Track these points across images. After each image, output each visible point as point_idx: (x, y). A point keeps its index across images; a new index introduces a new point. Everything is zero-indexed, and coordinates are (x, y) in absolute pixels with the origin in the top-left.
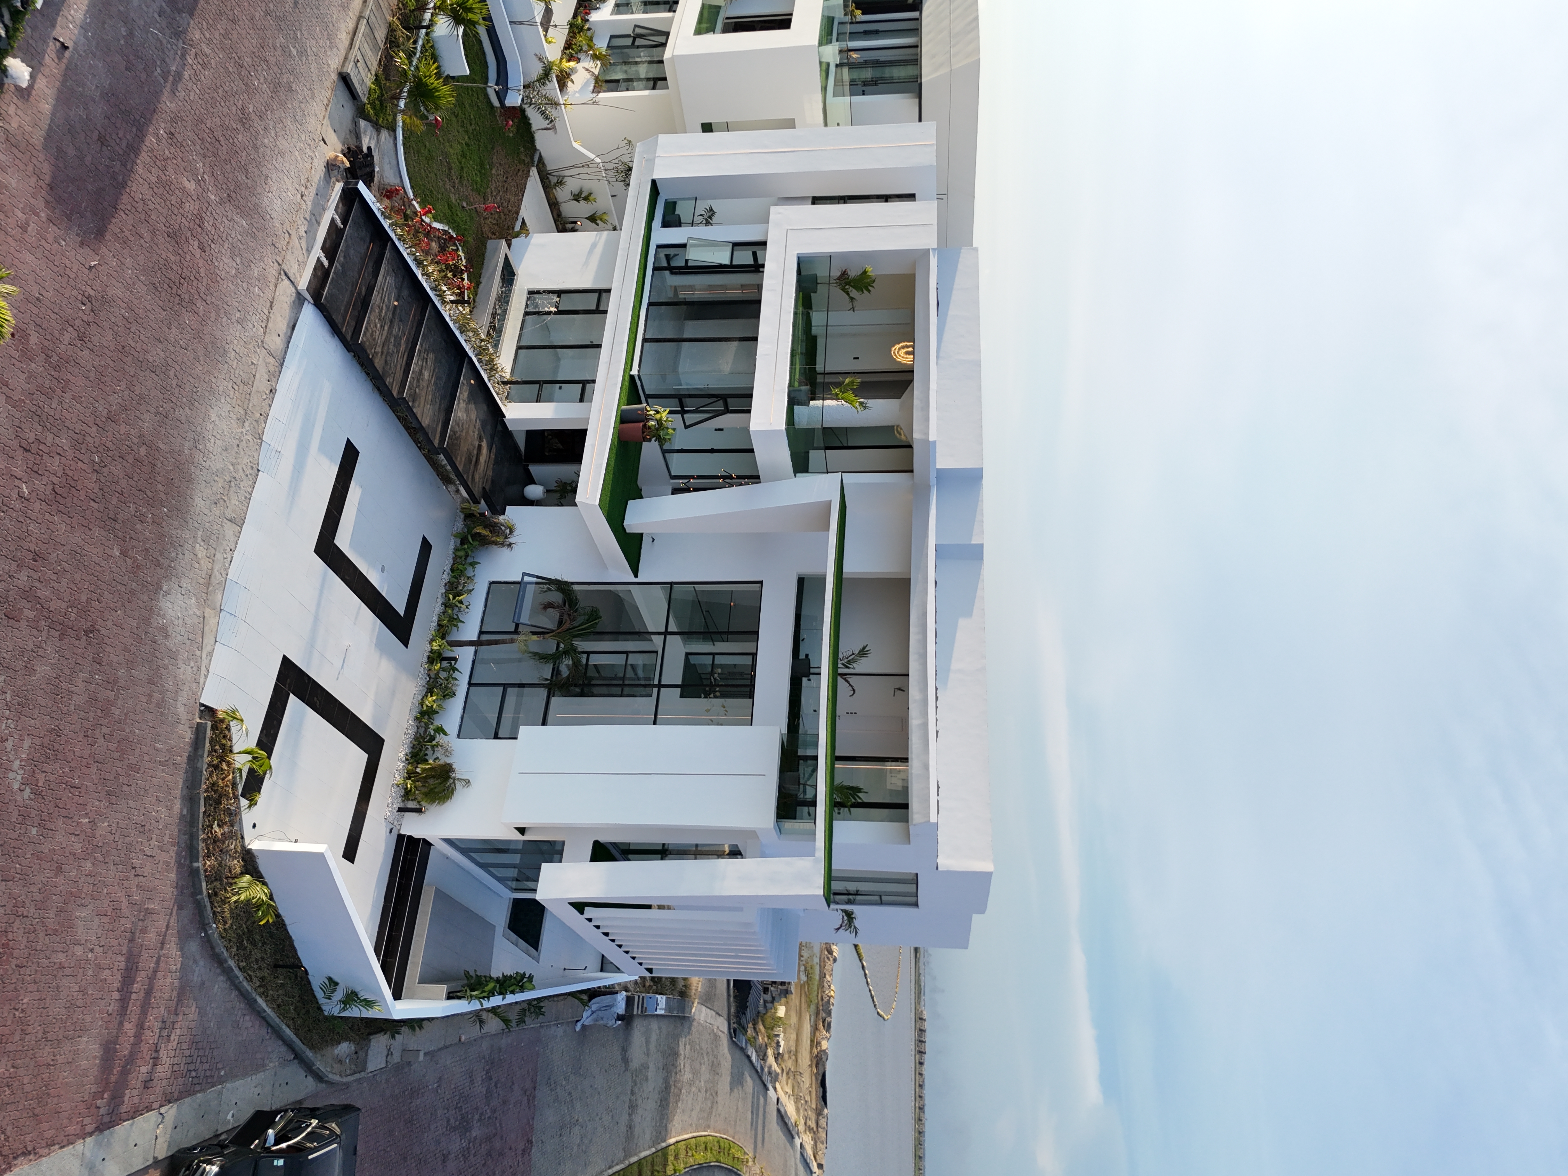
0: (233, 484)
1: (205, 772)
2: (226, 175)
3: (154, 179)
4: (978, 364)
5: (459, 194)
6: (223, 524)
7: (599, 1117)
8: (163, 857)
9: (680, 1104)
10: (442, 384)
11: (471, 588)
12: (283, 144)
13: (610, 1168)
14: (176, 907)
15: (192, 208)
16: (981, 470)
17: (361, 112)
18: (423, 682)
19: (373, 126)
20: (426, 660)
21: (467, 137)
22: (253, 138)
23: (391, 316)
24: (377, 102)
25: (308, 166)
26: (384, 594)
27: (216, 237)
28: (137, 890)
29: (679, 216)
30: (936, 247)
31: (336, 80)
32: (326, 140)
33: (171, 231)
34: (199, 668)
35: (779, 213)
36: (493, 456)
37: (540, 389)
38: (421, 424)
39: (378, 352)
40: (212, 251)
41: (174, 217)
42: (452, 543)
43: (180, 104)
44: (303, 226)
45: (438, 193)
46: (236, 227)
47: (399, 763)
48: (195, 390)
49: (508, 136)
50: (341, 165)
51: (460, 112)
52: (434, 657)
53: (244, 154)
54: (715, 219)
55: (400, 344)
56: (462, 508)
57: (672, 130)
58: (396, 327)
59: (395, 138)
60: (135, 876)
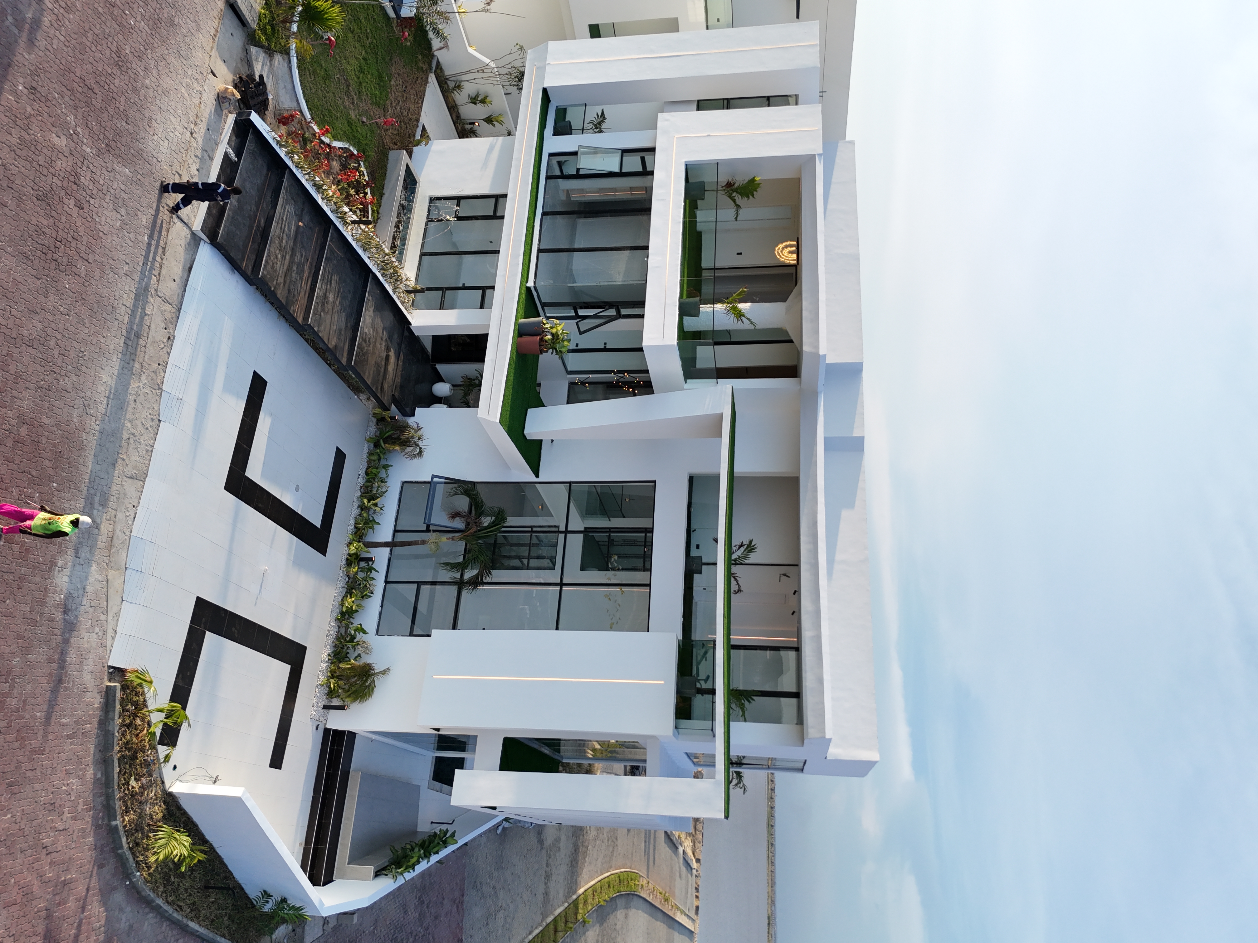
0: (131, 441)
1: (117, 734)
2: (103, 124)
3: (14, 141)
4: (857, 258)
5: (359, 110)
6: (124, 483)
7: (519, 896)
8: (79, 825)
9: (587, 859)
10: (348, 304)
11: (384, 490)
12: (167, 82)
13: (530, 933)
14: (96, 868)
15: (64, 165)
16: (861, 364)
17: (252, 39)
18: (343, 583)
19: (265, 52)
20: (344, 562)
21: (364, 51)
22: (132, 81)
23: (292, 244)
24: (268, 27)
25: (197, 101)
26: (300, 513)
27: (94, 192)
28: (50, 867)
29: (570, 122)
30: (821, 152)
31: (223, 8)
32: (215, 72)
33: (41, 193)
34: (105, 632)
35: (667, 120)
36: (400, 363)
37: (443, 296)
38: (327, 346)
39: (280, 283)
40: (92, 207)
41: (43, 178)
42: (366, 446)
43: (41, 53)
44: (194, 164)
45: (337, 112)
46: (118, 176)
47: (322, 664)
48: (80, 355)
49: (406, 45)
50: (231, 98)
51: (356, 27)
52: (353, 560)
53: (123, 99)
54: (604, 126)
55: (303, 271)
56: (374, 414)
57: (562, 36)
58: (298, 255)
59: (290, 62)
60: (47, 854)
